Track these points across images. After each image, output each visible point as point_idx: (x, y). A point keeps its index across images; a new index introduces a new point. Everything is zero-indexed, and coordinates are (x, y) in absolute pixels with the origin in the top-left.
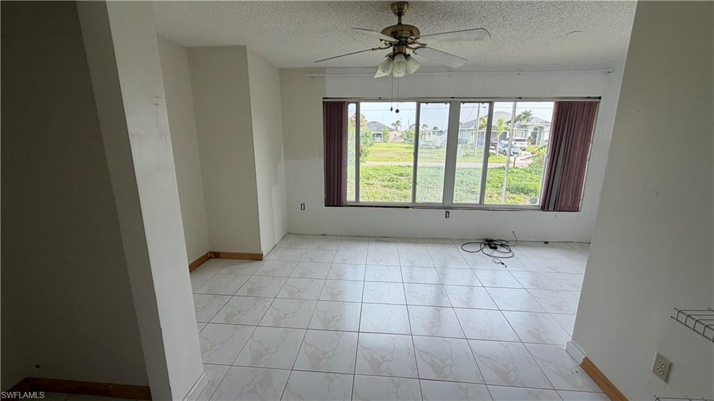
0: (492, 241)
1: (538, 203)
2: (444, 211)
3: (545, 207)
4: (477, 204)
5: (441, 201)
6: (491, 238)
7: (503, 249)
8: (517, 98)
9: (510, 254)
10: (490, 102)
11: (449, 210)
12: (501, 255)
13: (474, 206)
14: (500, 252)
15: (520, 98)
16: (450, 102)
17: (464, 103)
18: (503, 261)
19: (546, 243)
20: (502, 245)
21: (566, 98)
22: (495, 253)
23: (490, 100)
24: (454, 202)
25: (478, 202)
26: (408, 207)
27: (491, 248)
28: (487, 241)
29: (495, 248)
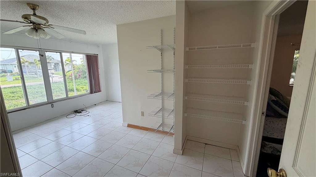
0: (77, 111)
1: (89, 91)
2: (50, 105)
3: (91, 92)
4: (66, 98)
5: (47, 101)
6: (76, 110)
7: (83, 112)
8: (71, 52)
9: (88, 112)
10: (60, 53)
11: (53, 104)
12: (84, 114)
13: (64, 99)
14: (83, 113)
15: (72, 52)
16: (39, 51)
17: (46, 52)
18: (88, 115)
19: (95, 105)
20: (82, 111)
21: (89, 54)
22: (82, 114)
23: (60, 52)
24: (54, 99)
25: (65, 96)
26: (25, 109)
27: (79, 113)
28: (75, 111)
29: (81, 112)
